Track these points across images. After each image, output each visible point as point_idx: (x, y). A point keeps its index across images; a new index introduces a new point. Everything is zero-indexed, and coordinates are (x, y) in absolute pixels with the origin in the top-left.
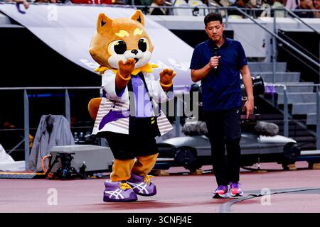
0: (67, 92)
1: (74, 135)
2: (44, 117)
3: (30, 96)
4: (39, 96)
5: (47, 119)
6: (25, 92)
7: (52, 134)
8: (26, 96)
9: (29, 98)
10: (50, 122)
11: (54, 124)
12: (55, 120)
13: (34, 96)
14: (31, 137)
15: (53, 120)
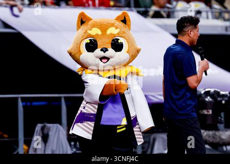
0: (63, 100)
1: (70, 145)
2: (39, 126)
3: (24, 104)
4: (35, 104)
5: (43, 129)
6: (20, 100)
7: (48, 144)
8: (20, 104)
9: (24, 107)
10: (46, 131)
11: (50, 133)
12: (51, 129)
13: (29, 104)
14: (26, 147)
15: (49, 129)
